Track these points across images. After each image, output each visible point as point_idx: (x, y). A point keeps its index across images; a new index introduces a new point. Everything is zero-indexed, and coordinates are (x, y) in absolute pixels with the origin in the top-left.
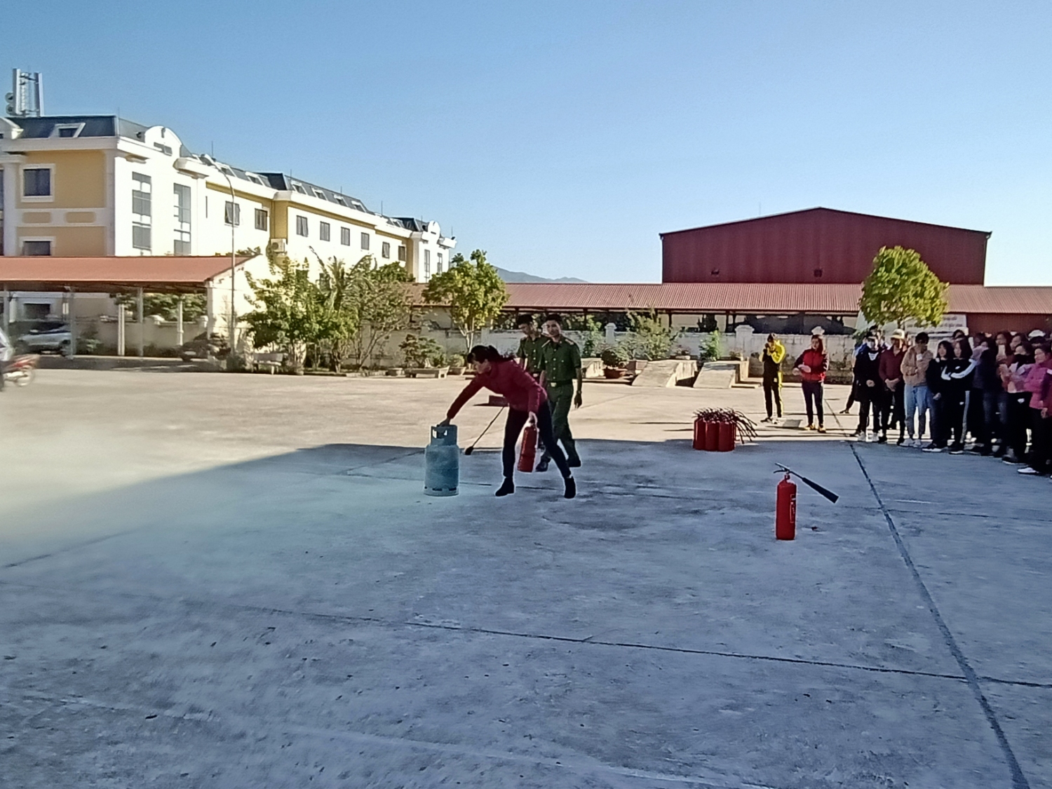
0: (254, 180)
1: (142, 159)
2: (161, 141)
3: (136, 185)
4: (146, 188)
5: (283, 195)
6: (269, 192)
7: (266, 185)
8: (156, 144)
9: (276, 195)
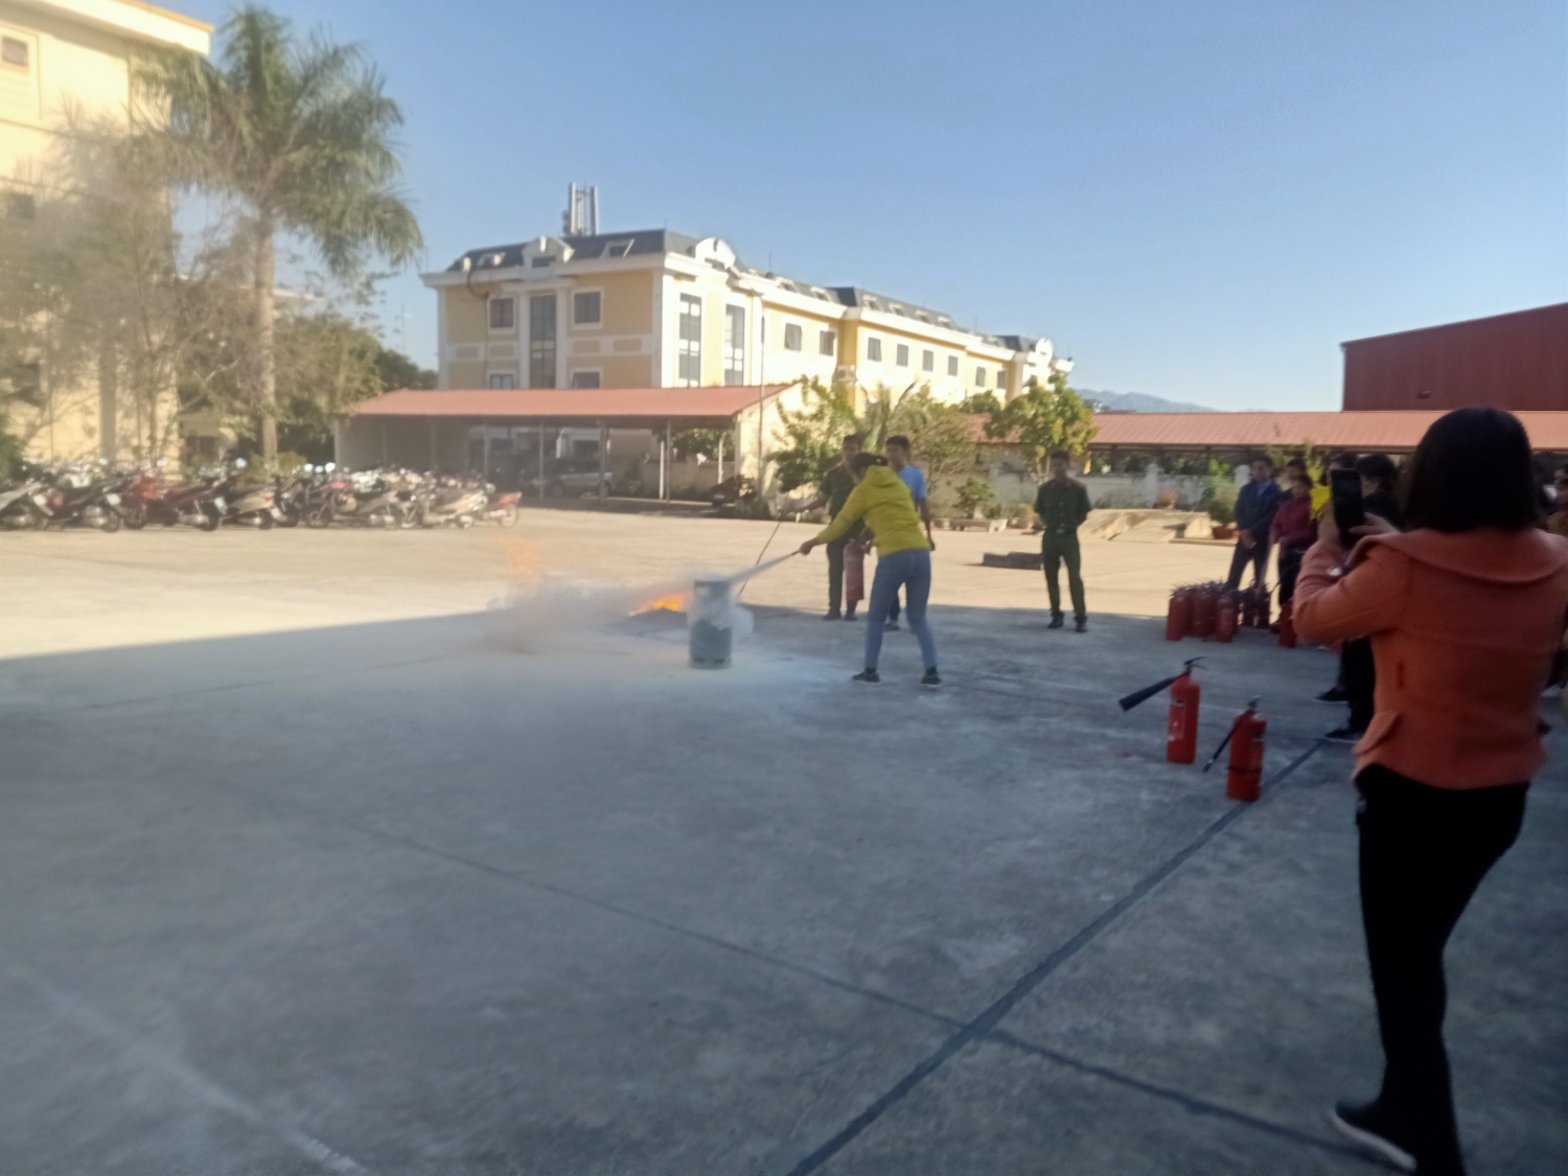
0: (821, 297)
1: (691, 278)
2: (713, 256)
3: (684, 307)
4: (695, 310)
5: (853, 313)
6: (836, 310)
7: (835, 301)
8: (708, 260)
9: (845, 313)
